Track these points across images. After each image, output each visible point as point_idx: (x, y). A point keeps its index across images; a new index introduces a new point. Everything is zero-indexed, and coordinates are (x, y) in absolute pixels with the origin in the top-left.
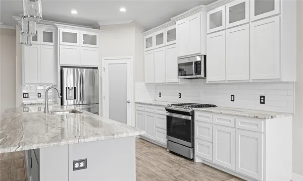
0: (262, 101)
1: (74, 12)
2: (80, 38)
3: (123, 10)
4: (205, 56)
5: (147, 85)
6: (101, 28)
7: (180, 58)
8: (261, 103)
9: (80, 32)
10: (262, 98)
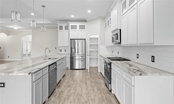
0: (153, 60)
1: (73, 16)
2: (78, 27)
3: (89, 11)
4: (120, 30)
5: (106, 47)
6: (87, 21)
7: (113, 32)
8: (152, 61)
9: (78, 24)
10: (153, 58)
